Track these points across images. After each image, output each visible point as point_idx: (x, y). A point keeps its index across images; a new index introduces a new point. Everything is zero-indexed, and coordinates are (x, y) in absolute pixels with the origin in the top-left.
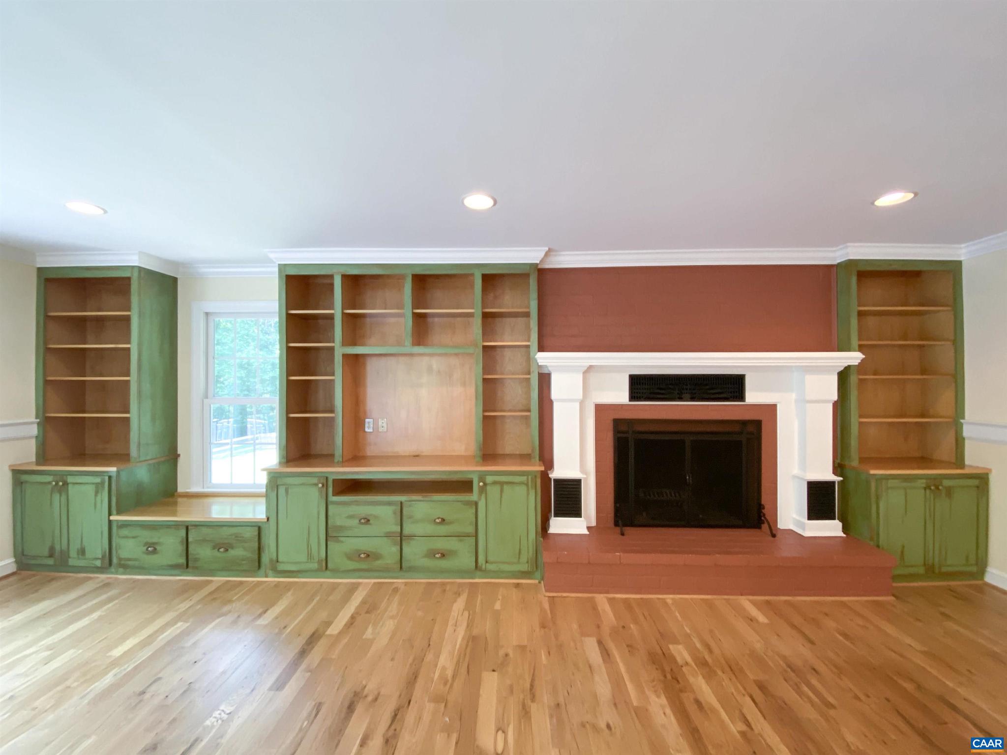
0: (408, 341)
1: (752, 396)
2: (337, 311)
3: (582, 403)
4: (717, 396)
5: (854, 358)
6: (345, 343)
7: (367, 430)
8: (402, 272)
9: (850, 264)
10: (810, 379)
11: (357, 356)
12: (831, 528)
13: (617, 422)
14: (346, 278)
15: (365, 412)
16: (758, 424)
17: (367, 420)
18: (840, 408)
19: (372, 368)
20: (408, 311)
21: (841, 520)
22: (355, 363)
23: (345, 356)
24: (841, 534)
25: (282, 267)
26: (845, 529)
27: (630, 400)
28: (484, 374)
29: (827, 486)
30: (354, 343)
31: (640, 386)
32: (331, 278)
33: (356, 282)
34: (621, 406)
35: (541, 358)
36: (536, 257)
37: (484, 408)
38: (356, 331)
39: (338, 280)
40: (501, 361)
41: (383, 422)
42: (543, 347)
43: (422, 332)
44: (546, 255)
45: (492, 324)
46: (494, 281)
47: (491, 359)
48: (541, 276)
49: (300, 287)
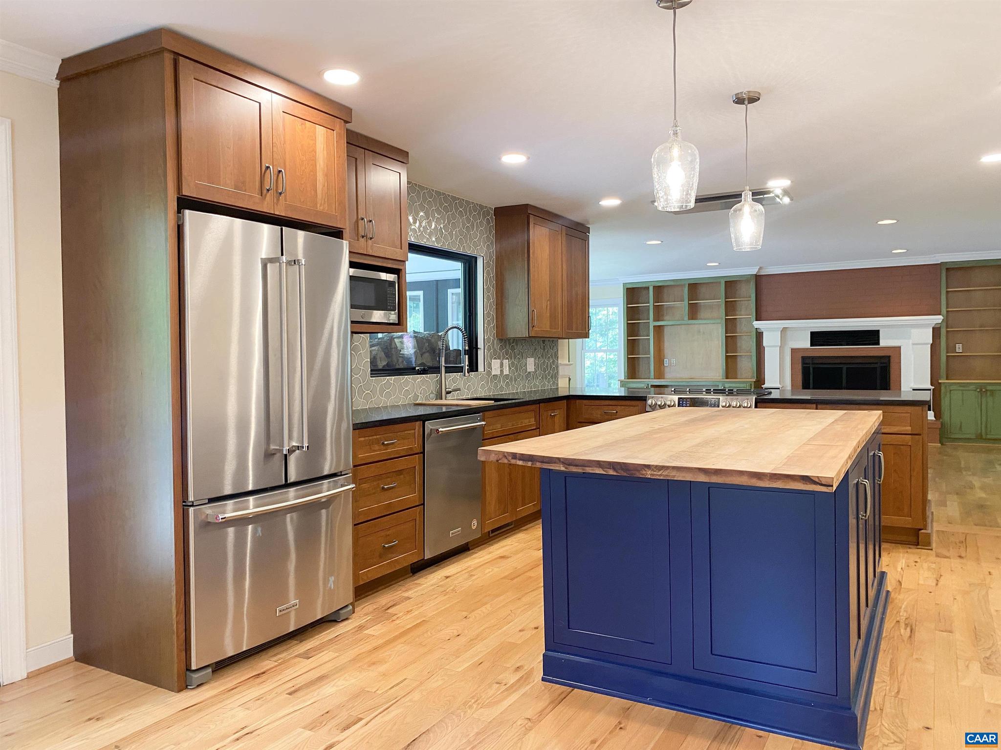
0: (686, 318)
1: (883, 343)
2: (651, 304)
3: (782, 348)
4: (861, 343)
5: (938, 319)
6: (654, 320)
7: (665, 365)
8: (683, 283)
9: (942, 264)
10: (914, 331)
11: (659, 326)
13: (804, 358)
14: (655, 287)
15: (664, 356)
16: (888, 358)
17: (665, 360)
18: (935, 348)
19: (667, 331)
20: (686, 302)
21: (934, 411)
22: (659, 330)
23: (655, 326)
24: (934, 419)
25: (624, 284)
27: (811, 346)
28: (726, 333)
30: (659, 320)
31: (817, 338)
32: (648, 288)
33: (660, 290)
34: (807, 349)
35: (757, 324)
36: (754, 271)
37: (727, 352)
38: (659, 313)
39: (651, 289)
40: (735, 326)
41: (673, 361)
42: (758, 319)
43: (694, 312)
44: (760, 268)
45: (730, 307)
46: (731, 284)
47: (730, 325)
48: (758, 279)
49: (633, 294)
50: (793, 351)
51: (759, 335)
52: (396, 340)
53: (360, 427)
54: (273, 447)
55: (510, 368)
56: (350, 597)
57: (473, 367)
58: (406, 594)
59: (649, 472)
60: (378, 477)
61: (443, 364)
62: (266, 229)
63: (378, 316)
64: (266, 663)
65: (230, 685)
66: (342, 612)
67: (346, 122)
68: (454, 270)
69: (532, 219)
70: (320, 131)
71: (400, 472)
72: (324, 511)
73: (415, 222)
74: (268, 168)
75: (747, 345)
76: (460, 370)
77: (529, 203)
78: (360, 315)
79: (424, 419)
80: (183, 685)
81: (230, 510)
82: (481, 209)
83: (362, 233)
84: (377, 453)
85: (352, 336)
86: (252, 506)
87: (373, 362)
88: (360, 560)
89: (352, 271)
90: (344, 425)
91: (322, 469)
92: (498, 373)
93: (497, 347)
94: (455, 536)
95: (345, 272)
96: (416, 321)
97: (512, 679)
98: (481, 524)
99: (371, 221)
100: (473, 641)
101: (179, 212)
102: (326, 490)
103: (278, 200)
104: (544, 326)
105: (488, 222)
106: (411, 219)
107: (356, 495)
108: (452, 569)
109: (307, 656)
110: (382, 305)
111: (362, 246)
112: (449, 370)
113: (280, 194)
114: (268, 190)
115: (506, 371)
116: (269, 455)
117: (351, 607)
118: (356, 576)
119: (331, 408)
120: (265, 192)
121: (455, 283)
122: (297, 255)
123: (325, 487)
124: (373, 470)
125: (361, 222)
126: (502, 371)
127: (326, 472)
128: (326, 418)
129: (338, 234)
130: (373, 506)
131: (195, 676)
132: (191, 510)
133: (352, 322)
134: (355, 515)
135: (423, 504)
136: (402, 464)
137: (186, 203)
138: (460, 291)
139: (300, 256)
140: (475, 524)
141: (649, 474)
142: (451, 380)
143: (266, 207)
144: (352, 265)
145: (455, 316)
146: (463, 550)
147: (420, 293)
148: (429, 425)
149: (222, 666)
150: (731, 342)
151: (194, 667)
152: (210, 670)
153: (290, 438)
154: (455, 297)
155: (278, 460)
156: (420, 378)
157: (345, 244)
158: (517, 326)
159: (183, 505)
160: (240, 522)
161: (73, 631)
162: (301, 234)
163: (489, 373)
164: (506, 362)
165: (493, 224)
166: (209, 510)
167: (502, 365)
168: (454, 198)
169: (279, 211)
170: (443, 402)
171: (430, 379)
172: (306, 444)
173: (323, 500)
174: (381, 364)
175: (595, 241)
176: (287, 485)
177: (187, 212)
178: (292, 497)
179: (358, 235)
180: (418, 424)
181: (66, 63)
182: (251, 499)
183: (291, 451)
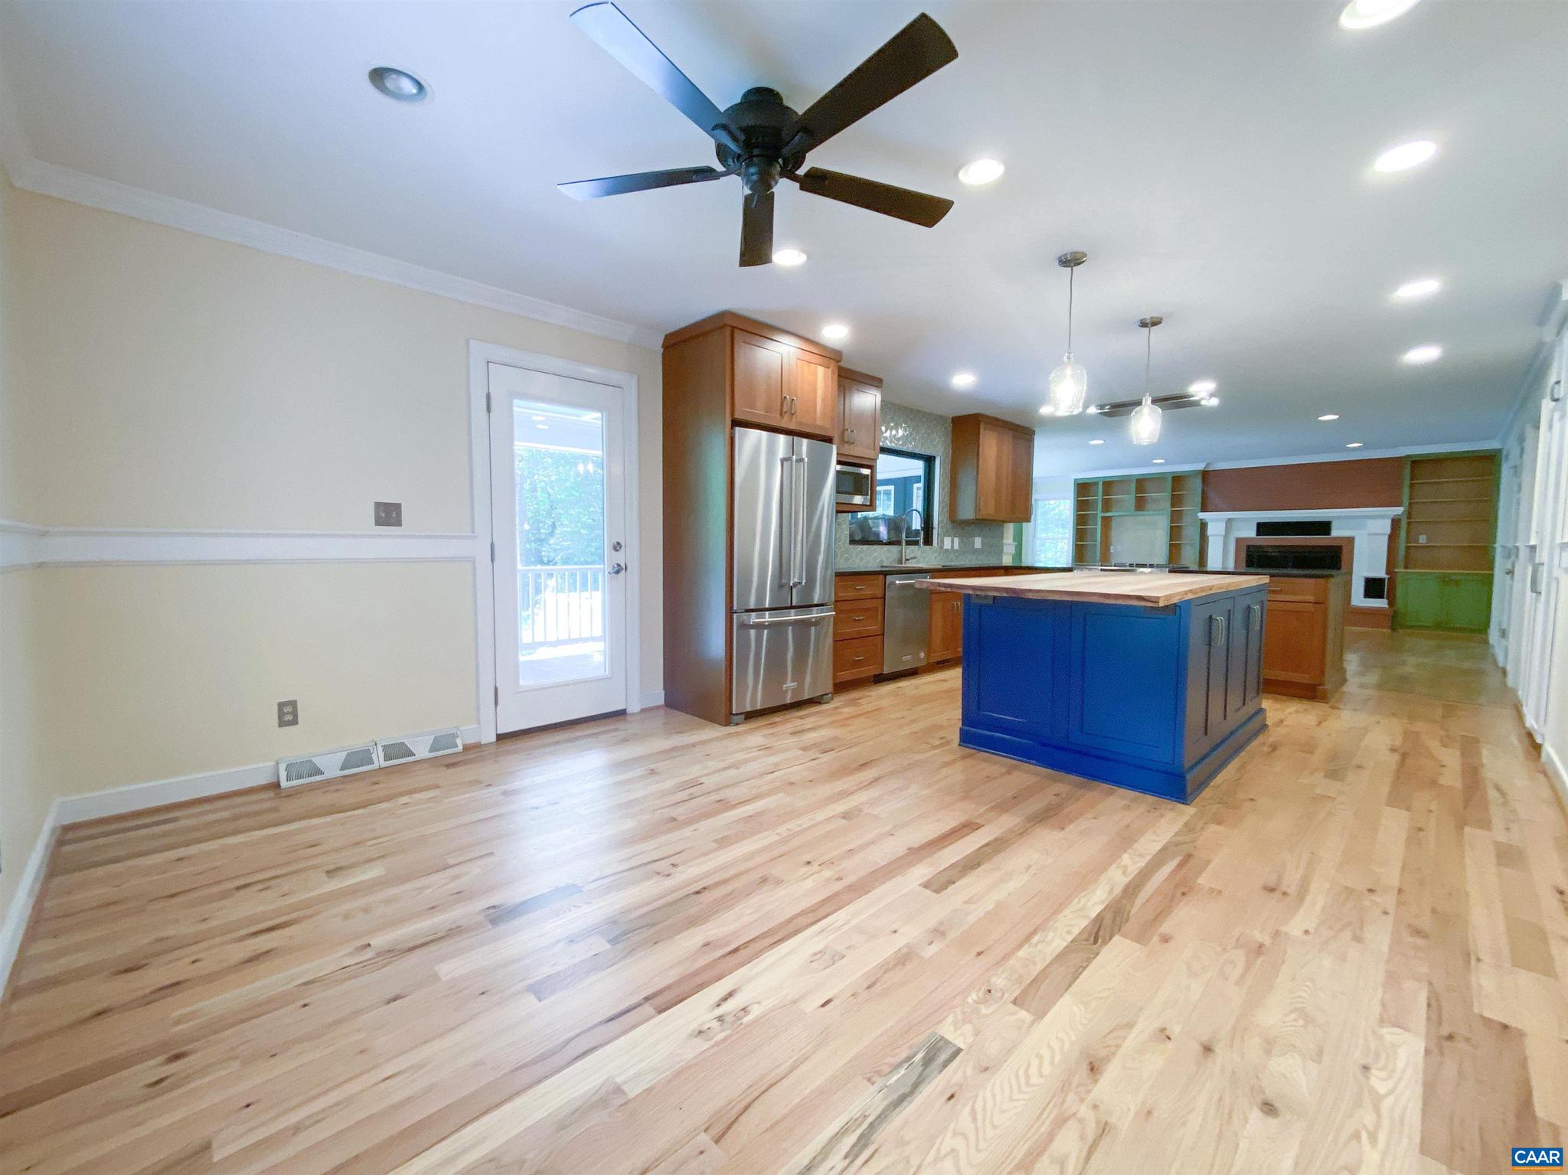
0: (1133, 510)
1: (1335, 533)
2: (1100, 497)
3: (1225, 538)
4: (1313, 533)
5: (1399, 510)
6: (1102, 512)
8: (1131, 478)
9: (1408, 456)
10: (1371, 523)
11: (1107, 517)
12: (1381, 603)
13: (1249, 548)
14: (1105, 483)
15: (1110, 544)
16: (1340, 548)
17: (1111, 547)
18: (1393, 538)
19: (1114, 524)
20: (1133, 496)
21: (1388, 599)
22: (1107, 521)
23: (1103, 517)
24: (1387, 606)
25: (1075, 480)
26: (1389, 604)
27: (1257, 536)
28: (1171, 524)
29: (1381, 581)
30: (1107, 511)
31: (1263, 528)
32: (1096, 484)
33: (1109, 485)
34: (1251, 539)
35: (1202, 515)
36: (1201, 467)
37: (1171, 540)
38: (1107, 505)
39: (1101, 484)
40: (1181, 518)
41: (1119, 547)
42: (1204, 509)
43: (1140, 504)
44: (1208, 464)
45: (1176, 500)
46: (1178, 480)
47: (1176, 517)
48: (1205, 475)
49: (1083, 488)
50: (1238, 541)
51: (1203, 526)
52: (869, 521)
53: (840, 575)
54: (784, 581)
55: (959, 545)
56: (830, 688)
57: (928, 541)
58: (868, 694)
59: (1031, 594)
60: (851, 611)
61: (904, 538)
62: (782, 439)
63: (858, 500)
64: (777, 718)
65: (756, 726)
66: (825, 697)
67: (838, 362)
68: (917, 468)
69: (982, 426)
70: (821, 370)
71: (867, 610)
72: (813, 628)
73: (886, 431)
74: (786, 397)
75: (1191, 534)
76: (916, 543)
77: (982, 412)
78: (844, 498)
79: (885, 574)
80: (727, 723)
81: (754, 618)
82: (940, 419)
83: (846, 439)
84: (849, 594)
85: (836, 515)
86: (767, 618)
87: (851, 535)
88: (838, 664)
89: (839, 467)
90: (829, 573)
91: (812, 598)
92: (949, 547)
93: (949, 526)
94: (907, 661)
95: (834, 467)
96: (885, 507)
97: (937, 743)
98: (928, 655)
99: (853, 431)
100: (914, 721)
101: (732, 429)
102: (815, 614)
103: (792, 418)
104: (989, 510)
105: (946, 428)
106: (883, 429)
107: (837, 621)
108: (905, 684)
109: (801, 718)
110: (859, 492)
111: (847, 450)
112: (908, 543)
113: (793, 414)
114: (786, 412)
115: (956, 547)
116: (781, 586)
117: (830, 695)
118: (835, 676)
119: (821, 558)
120: (783, 414)
121: (917, 479)
122: (802, 456)
123: (814, 612)
124: (846, 606)
125: (846, 432)
126: (952, 546)
127: (816, 602)
128: (817, 564)
129: (829, 440)
130: (848, 630)
131: (734, 717)
132: (735, 615)
133: (837, 503)
134: (835, 634)
135: (883, 634)
136: (868, 604)
137: (736, 423)
138: (921, 485)
139: (804, 456)
140: (922, 655)
141: (1030, 596)
142: (909, 551)
143: (784, 424)
144: (839, 463)
145: (918, 502)
146: (912, 673)
147: (892, 488)
148: (889, 578)
149: (751, 716)
150: (1175, 532)
151: (734, 712)
152: (743, 716)
153: (794, 577)
154: (918, 492)
155: (786, 590)
156: (886, 548)
157: (834, 447)
158: (967, 512)
159: (730, 612)
160: (759, 627)
161: (665, 689)
162: (805, 441)
163: (941, 547)
164: (956, 540)
165: (950, 429)
166: (744, 616)
167: (953, 542)
168: (919, 411)
169: (792, 426)
170: (903, 565)
171: (894, 549)
172: (804, 581)
173: (813, 620)
174: (858, 537)
175: (1039, 443)
176: (792, 607)
177: (737, 429)
178: (793, 616)
179: (843, 441)
180: (881, 576)
181: (668, 337)
182: (767, 613)
183: (795, 585)
